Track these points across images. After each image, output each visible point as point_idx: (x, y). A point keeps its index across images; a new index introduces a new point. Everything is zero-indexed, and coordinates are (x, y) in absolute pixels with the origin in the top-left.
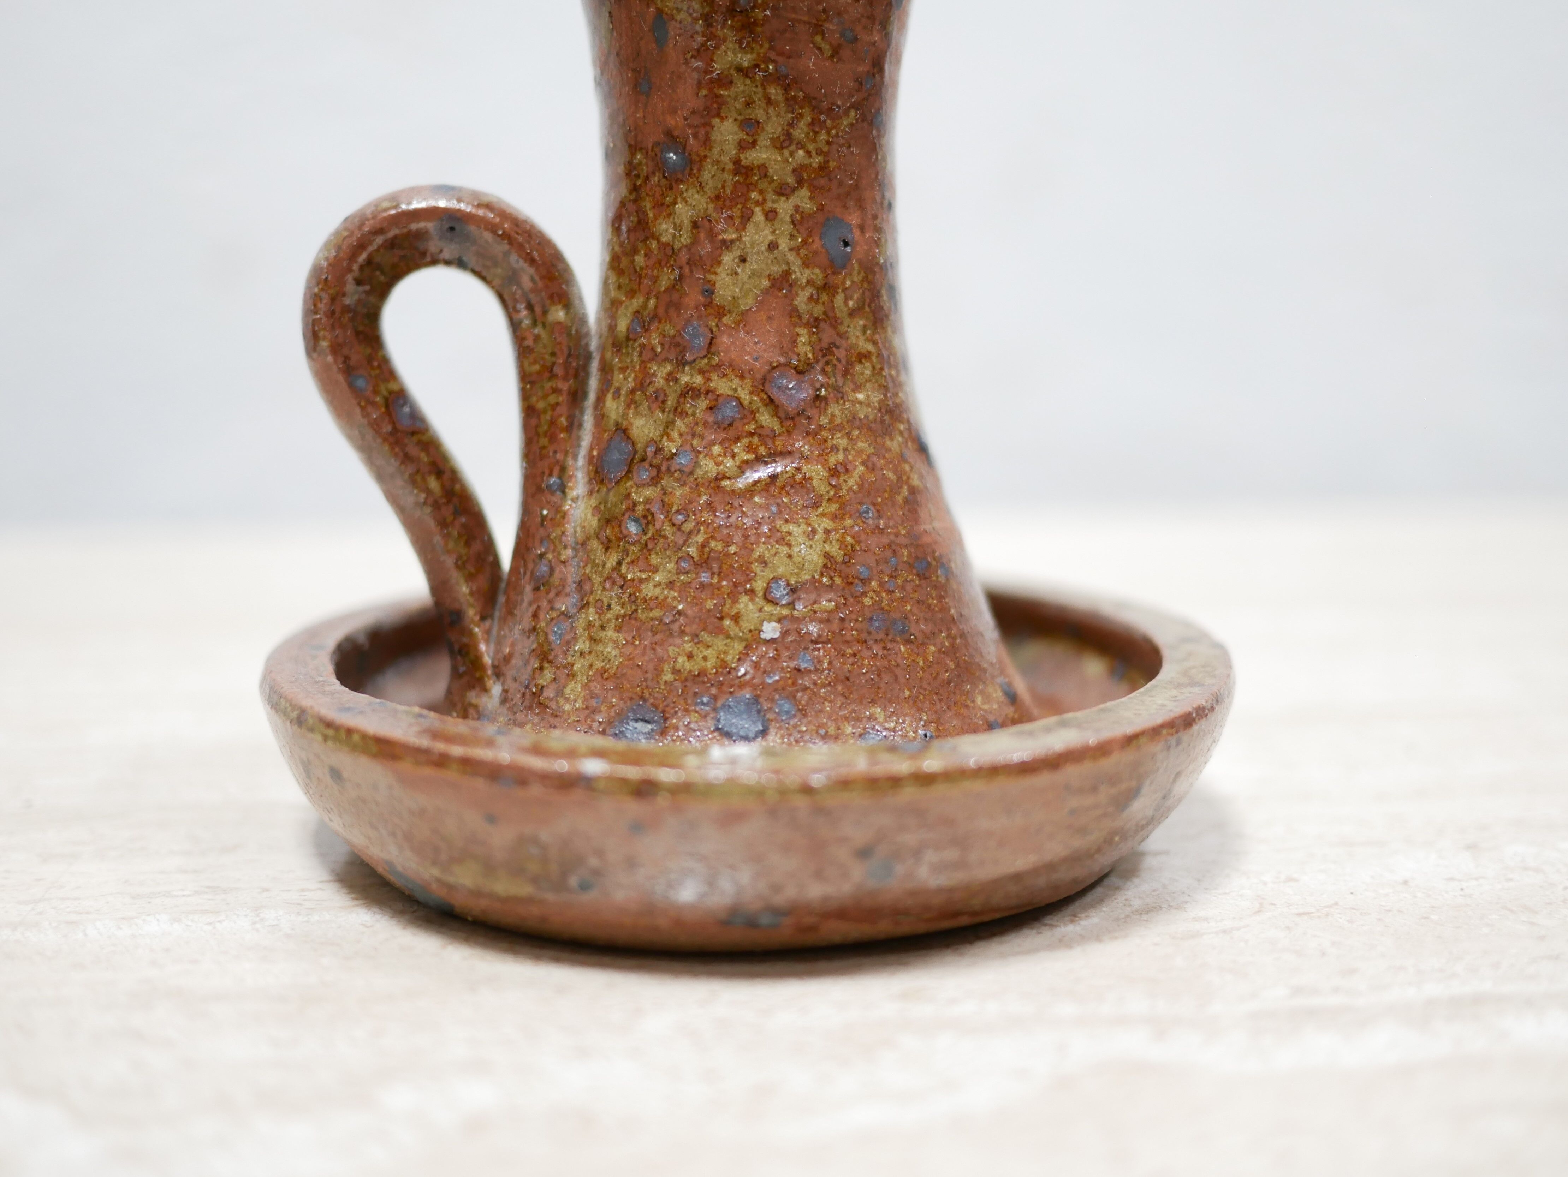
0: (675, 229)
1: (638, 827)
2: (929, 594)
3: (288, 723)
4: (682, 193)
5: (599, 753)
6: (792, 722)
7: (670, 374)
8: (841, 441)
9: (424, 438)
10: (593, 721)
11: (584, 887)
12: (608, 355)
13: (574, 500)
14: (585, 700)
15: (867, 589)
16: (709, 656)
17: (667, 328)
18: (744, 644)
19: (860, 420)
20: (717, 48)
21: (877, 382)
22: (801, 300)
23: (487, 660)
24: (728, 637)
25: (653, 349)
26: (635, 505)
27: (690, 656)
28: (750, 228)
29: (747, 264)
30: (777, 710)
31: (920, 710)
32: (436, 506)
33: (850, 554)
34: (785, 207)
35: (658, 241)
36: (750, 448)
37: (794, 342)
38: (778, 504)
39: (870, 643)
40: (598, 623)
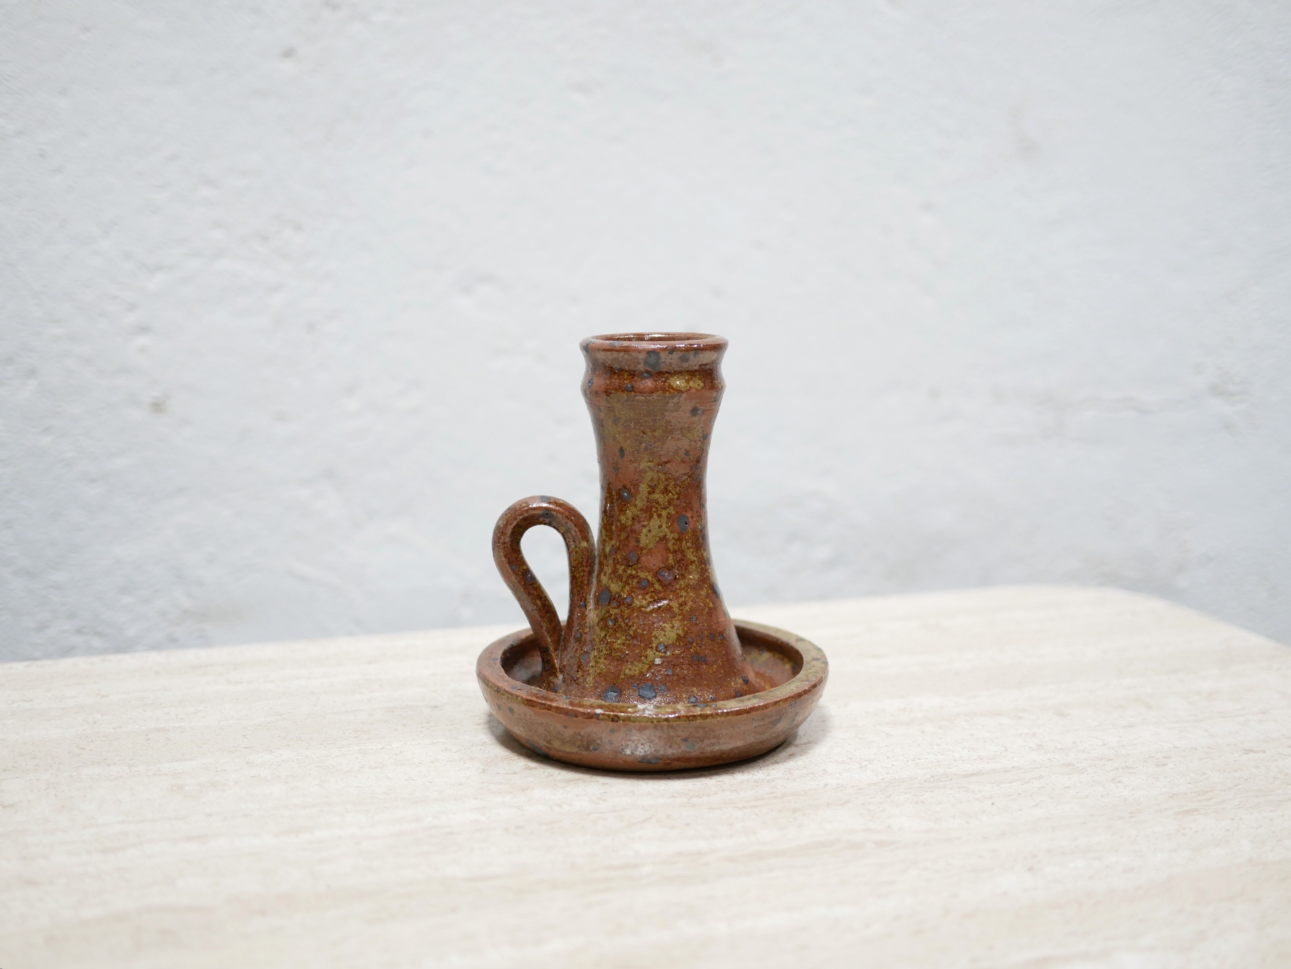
0: (626, 519)
1: (613, 731)
2: (715, 647)
3: (493, 691)
4: (629, 507)
5: (600, 707)
6: (665, 693)
7: (624, 569)
8: (684, 594)
9: (535, 586)
10: (596, 691)
11: (595, 750)
12: (602, 559)
13: (590, 610)
14: (594, 684)
15: (692, 646)
16: (637, 670)
17: (623, 553)
18: (648, 666)
19: (691, 585)
20: (641, 460)
21: (697, 571)
22: (670, 545)
23: (557, 666)
24: (643, 663)
25: (618, 560)
26: (611, 615)
27: (630, 670)
28: (653, 520)
29: (651, 533)
30: (660, 689)
31: (710, 689)
32: (540, 611)
33: (686, 634)
34: (664, 513)
35: (620, 522)
36: (652, 597)
37: (667, 559)
38: (661, 617)
39: (693, 665)
40: (598, 656)
